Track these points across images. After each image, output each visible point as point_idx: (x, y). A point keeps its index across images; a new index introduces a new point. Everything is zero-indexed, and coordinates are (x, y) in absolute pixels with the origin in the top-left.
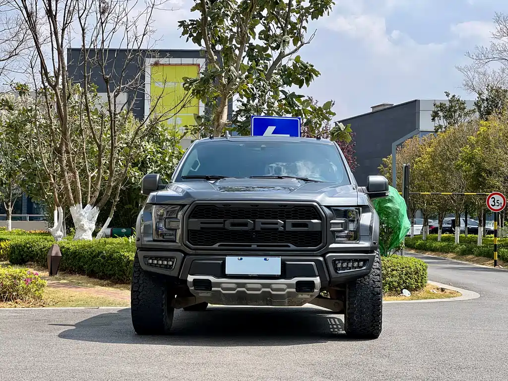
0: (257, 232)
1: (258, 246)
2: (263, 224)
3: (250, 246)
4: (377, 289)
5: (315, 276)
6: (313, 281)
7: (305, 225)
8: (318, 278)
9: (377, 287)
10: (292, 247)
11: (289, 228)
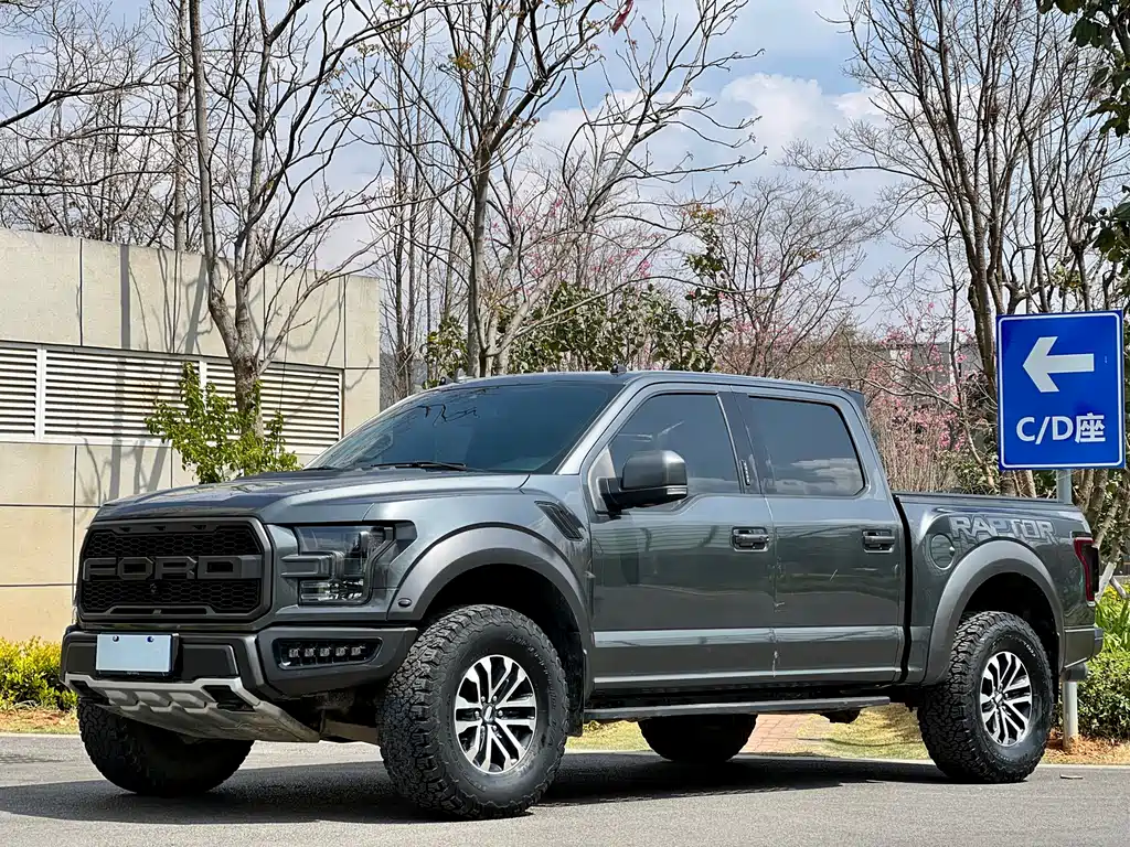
0: (157, 582)
1: (164, 611)
2: (166, 565)
3: (151, 611)
4: (418, 709)
5: (234, 676)
6: (228, 687)
7: (227, 567)
8: (239, 679)
9: (419, 704)
10: (211, 613)
11: (204, 574)
